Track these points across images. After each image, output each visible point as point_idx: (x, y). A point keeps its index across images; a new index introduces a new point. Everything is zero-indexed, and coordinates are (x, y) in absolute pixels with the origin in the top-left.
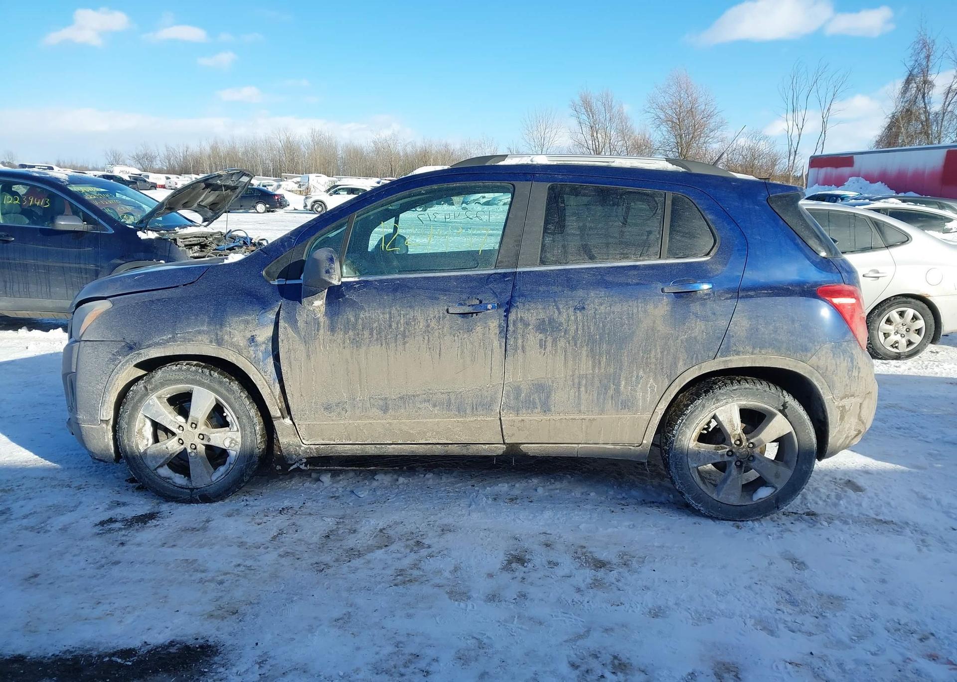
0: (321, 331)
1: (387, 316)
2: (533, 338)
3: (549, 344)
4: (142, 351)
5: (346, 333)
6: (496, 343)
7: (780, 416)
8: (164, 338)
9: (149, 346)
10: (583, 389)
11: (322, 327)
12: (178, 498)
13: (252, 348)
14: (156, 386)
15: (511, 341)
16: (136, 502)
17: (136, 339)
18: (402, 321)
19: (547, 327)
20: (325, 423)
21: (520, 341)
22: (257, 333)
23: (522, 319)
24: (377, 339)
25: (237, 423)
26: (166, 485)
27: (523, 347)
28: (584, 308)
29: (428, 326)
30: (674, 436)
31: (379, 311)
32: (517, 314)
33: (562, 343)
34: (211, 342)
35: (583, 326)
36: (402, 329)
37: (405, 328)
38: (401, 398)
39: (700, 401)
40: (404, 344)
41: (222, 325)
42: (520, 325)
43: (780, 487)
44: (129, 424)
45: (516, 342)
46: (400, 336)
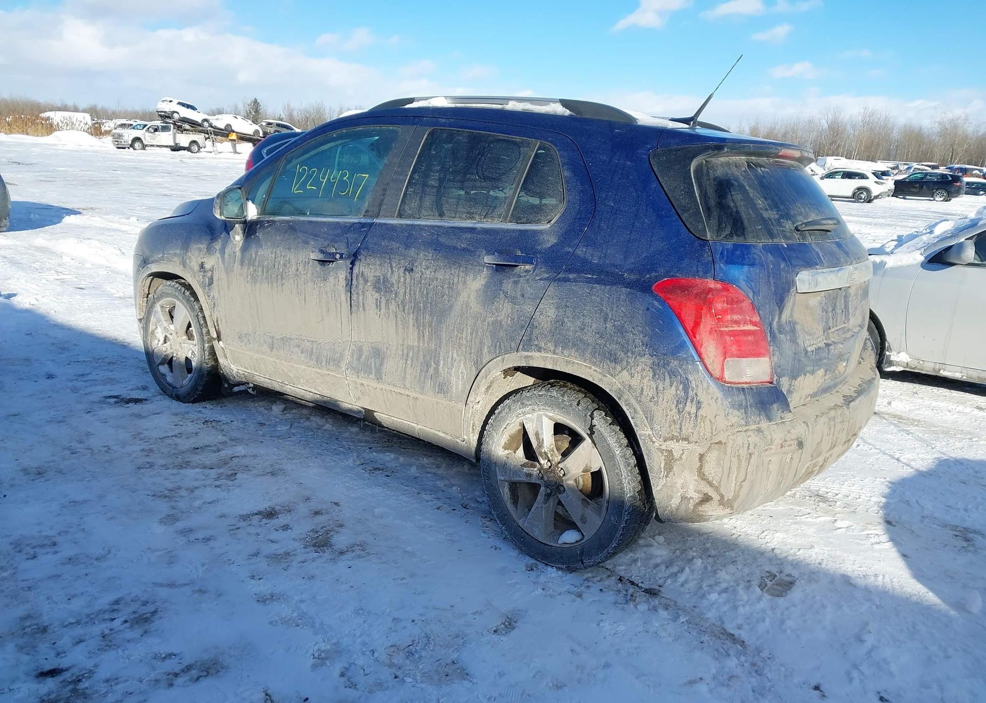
0: (236, 264)
1: (273, 255)
2: (371, 296)
3: (383, 305)
4: (151, 266)
5: (249, 269)
6: (344, 297)
7: (588, 441)
8: (159, 256)
9: (153, 262)
10: (409, 362)
11: (237, 261)
13: (202, 274)
15: (354, 297)
18: (282, 262)
19: (382, 286)
20: (239, 351)
21: (361, 298)
22: (205, 260)
23: (363, 274)
24: (266, 278)
25: (197, 338)
27: (363, 304)
28: (412, 270)
29: (297, 270)
31: (269, 250)
32: (359, 268)
33: (393, 307)
34: (180, 264)
35: (410, 291)
36: (281, 270)
37: (283, 269)
38: (283, 339)
40: (283, 284)
41: (187, 251)
42: (361, 280)
44: (146, 324)
45: (358, 298)
46: (279, 277)
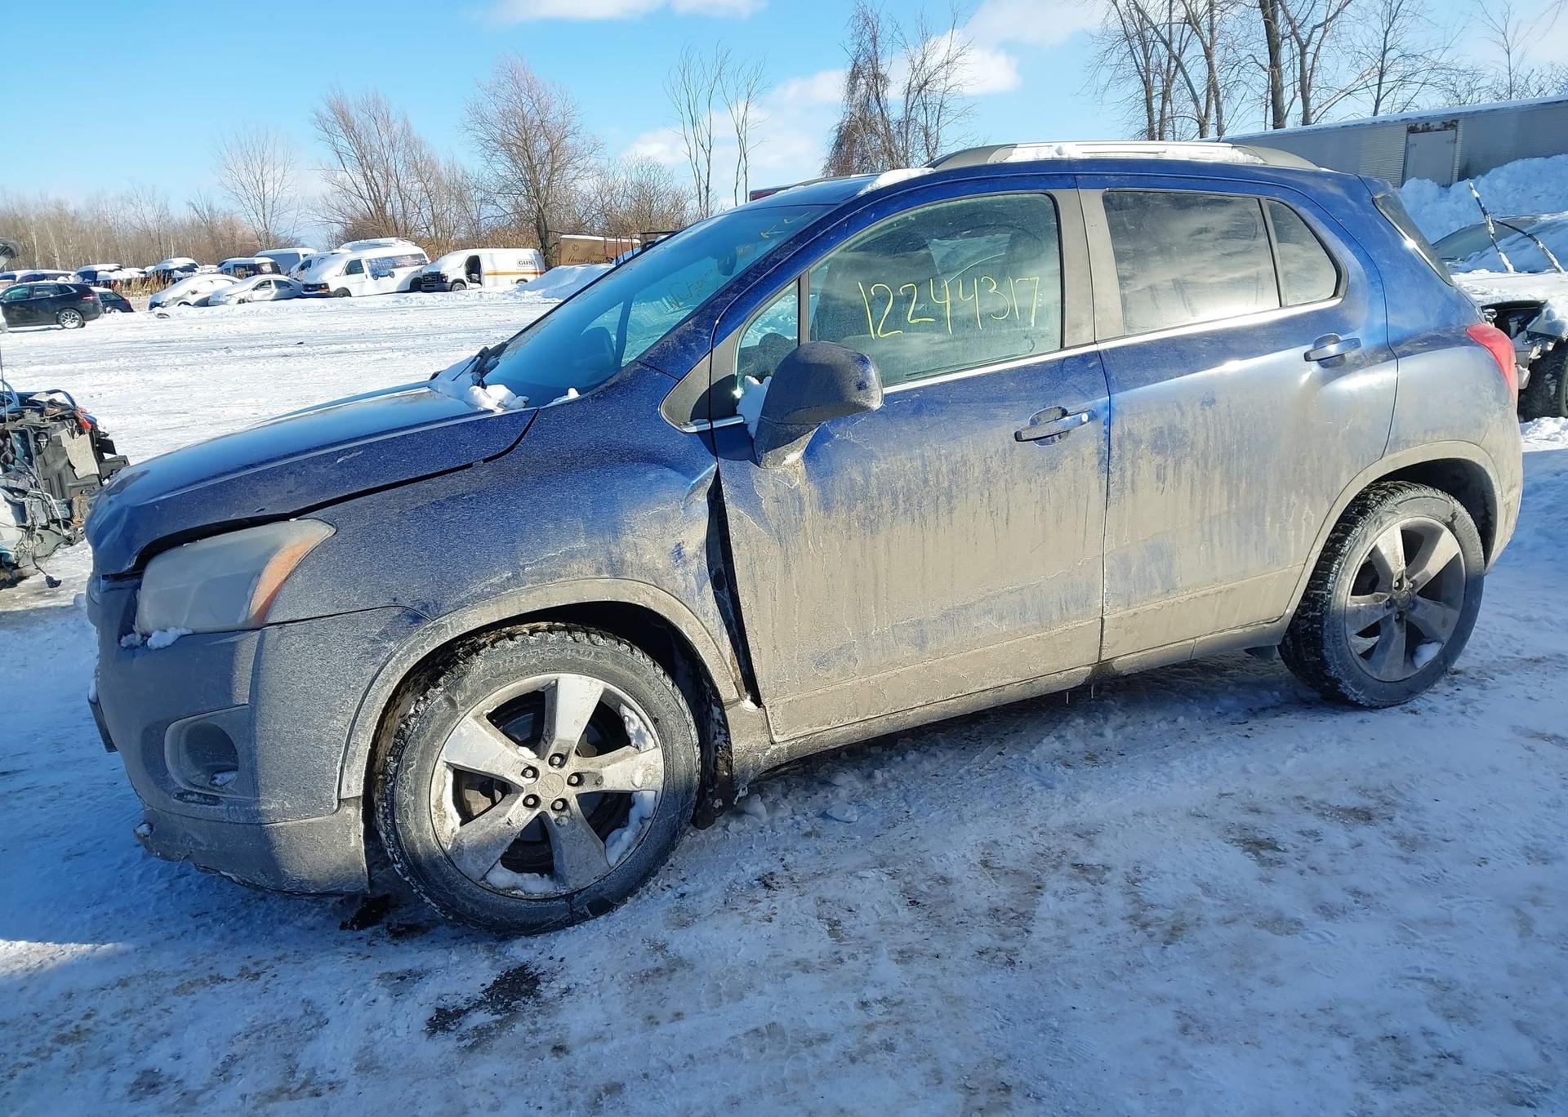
0: (808, 512)
1: (918, 463)
2: (1148, 465)
3: (1170, 472)
4: (445, 620)
5: (850, 509)
6: (1094, 484)
7: (1447, 533)
8: (495, 580)
9: (461, 605)
10: (1216, 542)
11: (807, 504)
12: (543, 923)
13: (679, 571)
14: (475, 691)
15: (1115, 477)
16: (439, 962)
17: (426, 595)
18: (944, 469)
19: (1167, 442)
20: (819, 692)
21: (1128, 474)
22: (684, 537)
23: (1130, 434)
24: (906, 511)
25: (654, 732)
26: (512, 903)
27: (1133, 482)
28: (1212, 401)
29: (988, 470)
30: (1330, 592)
31: (903, 457)
32: (1122, 426)
33: (1188, 466)
34: (599, 571)
35: (1216, 432)
36: (946, 484)
37: (950, 481)
38: (945, 616)
39: (1360, 529)
40: (951, 511)
41: (616, 531)
42: (1128, 445)
43: (1446, 638)
44: (416, 792)
45: (1122, 477)
46: (943, 498)
